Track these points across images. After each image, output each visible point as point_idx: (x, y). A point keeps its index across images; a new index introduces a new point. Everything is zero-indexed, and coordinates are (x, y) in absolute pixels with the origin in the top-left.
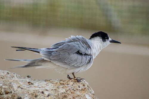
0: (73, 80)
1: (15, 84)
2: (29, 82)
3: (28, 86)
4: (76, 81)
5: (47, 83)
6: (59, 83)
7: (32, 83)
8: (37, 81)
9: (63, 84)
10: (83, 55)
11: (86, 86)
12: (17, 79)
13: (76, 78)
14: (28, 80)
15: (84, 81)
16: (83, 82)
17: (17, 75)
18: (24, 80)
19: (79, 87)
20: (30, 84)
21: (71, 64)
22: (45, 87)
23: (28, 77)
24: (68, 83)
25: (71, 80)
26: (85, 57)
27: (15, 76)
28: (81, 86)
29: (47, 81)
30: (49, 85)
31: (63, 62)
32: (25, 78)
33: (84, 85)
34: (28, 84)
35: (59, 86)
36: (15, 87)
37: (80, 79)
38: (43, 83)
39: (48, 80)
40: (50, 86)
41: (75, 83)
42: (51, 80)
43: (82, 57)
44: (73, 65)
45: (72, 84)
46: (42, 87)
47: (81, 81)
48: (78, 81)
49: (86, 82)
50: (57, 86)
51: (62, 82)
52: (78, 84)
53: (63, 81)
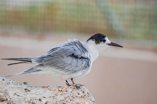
0: (72, 86)
1: (11, 91)
2: (25, 89)
3: (25, 93)
4: (76, 87)
5: (45, 89)
6: (57, 90)
7: (29, 90)
8: (34, 88)
9: (62, 91)
10: (78, 58)
11: (86, 93)
12: (13, 86)
13: (75, 85)
14: (25, 87)
15: (84, 87)
16: (83, 89)
17: (13, 82)
18: (20, 86)
19: (79, 94)
20: (26, 91)
21: (65, 68)
22: (42, 94)
23: (25, 83)
24: (67, 90)
25: (70, 87)
26: (81, 61)
27: (11, 83)
28: (81, 93)
29: (44, 88)
30: (46, 92)
31: (56, 66)
32: (21, 84)
33: (84, 92)
34: (25, 91)
35: (57, 93)
36: (11, 94)
37: (79, 85)
38: (41, 90)
39: (45, 86)
40: (48, 93)
41: (74, 90)
42: (49, 86)
43: (77, 60)
44: (67, 69)
45: (71, 91)
46: (40, 94)
47: (81, 87)
48: (78, 87)
49: (86, 89)
50: (55, 93)
51: (60, 89)
52: (77, 91)
53: (61, 87)
